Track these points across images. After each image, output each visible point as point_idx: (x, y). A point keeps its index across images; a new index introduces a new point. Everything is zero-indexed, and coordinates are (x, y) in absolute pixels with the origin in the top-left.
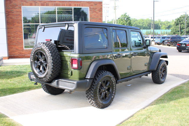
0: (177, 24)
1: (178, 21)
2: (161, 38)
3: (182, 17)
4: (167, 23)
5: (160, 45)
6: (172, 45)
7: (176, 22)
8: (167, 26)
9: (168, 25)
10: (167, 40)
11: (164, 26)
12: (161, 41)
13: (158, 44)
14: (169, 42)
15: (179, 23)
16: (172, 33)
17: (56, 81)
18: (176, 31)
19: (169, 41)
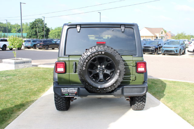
0: (32, 28)
1: (33, 25)
2: (31, 42)
3: (37, 21)
4: (17, 26)
5: (30, 48)
6: (45, 48)
7: (31, 26)
8: (17, 29)
9: (19, 28)
10: (39, 44)
11: (14, 29)
12: (32, 45)
13: (28, 48)
14: (42, 46)
15: (34, 26)
16: (28, 36)
17: (121, 88)
18: (32, 35)
19: (41, 44)
